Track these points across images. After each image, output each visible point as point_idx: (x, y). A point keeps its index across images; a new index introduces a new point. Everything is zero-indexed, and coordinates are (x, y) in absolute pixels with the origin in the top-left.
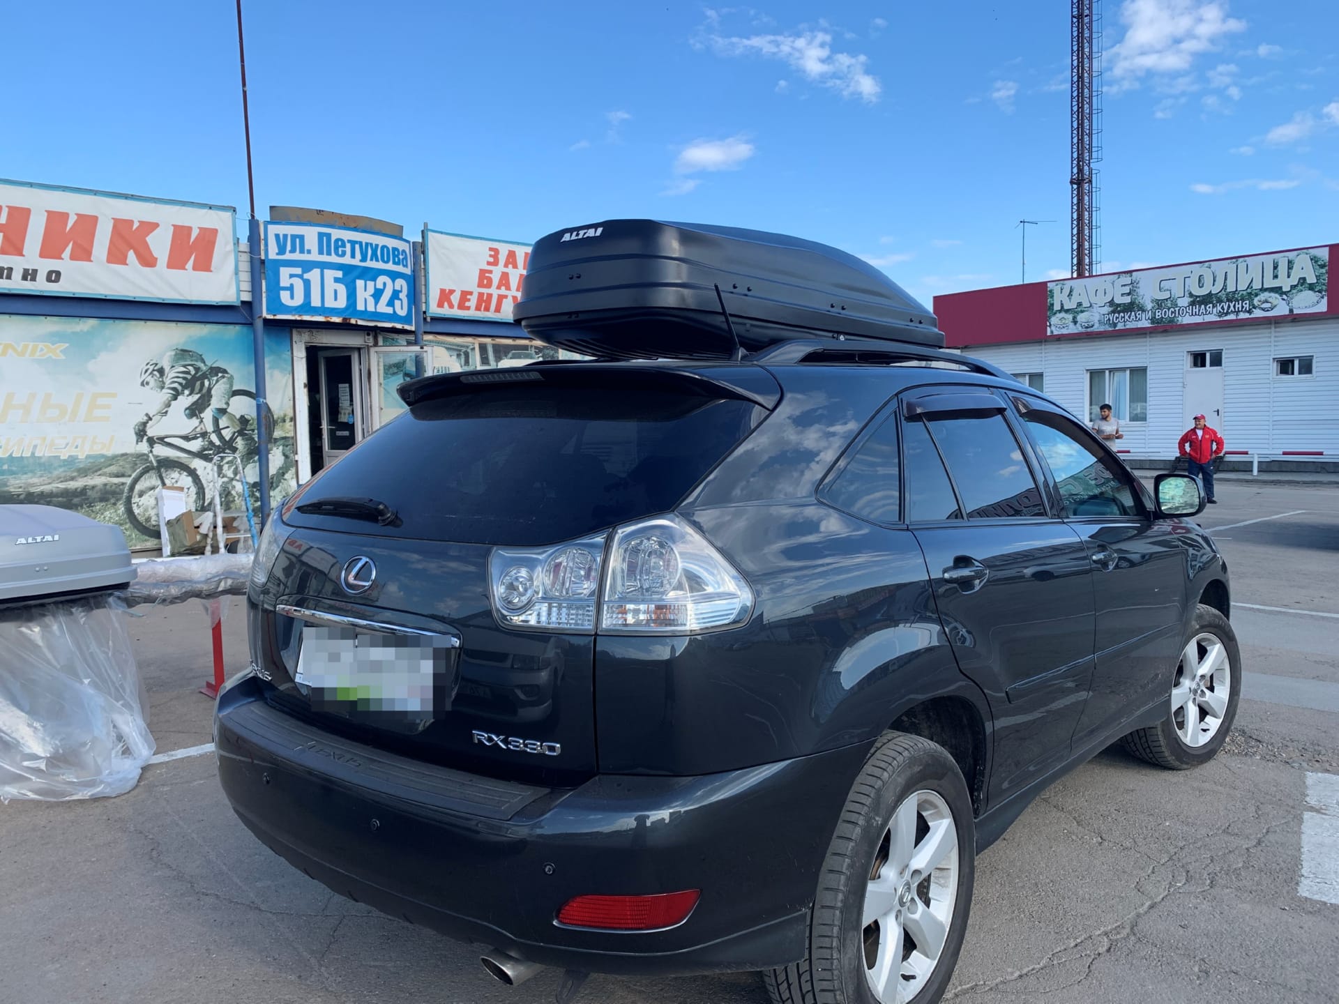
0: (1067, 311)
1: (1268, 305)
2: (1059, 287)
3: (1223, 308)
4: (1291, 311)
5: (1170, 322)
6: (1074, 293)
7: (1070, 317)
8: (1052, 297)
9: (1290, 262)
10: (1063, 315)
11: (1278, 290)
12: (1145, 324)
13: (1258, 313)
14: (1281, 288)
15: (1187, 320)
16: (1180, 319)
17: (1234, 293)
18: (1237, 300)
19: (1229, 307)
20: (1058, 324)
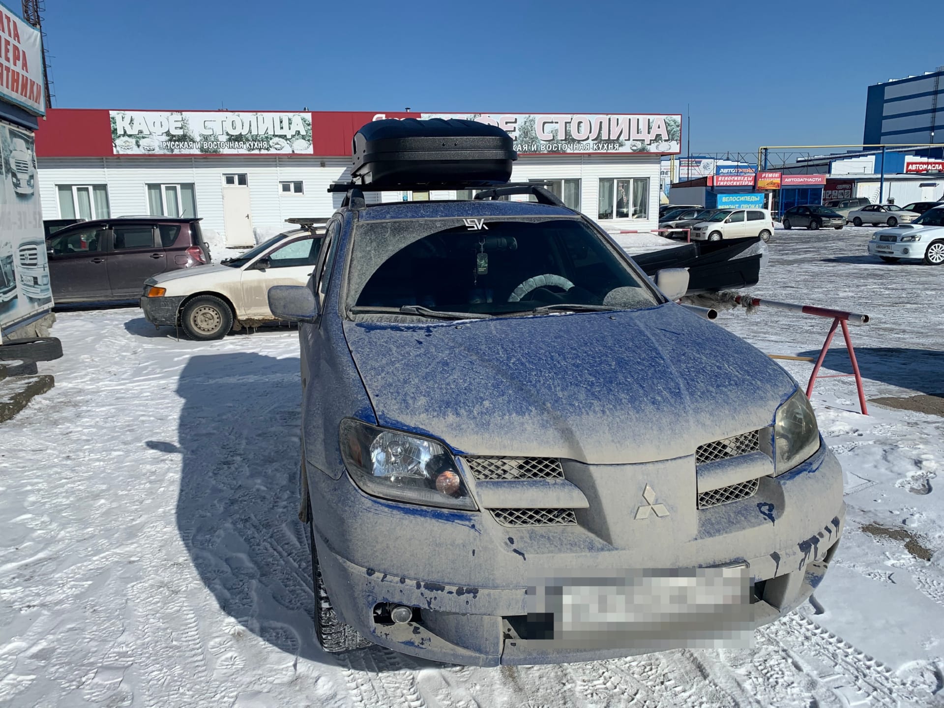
0: (130, 136)
1: (277, 146)
2: (120, 116)
3: (250, 145)
4: (293, 151)
5: (214, 151)
6: (135, 122)
7: (133, 141)
8: (115, 123)
9: (290, 120)
10: (126, 138)
11: (284, 137)
12: (198, 152)
13: (273, 151)
14: (286, 136)
15: (226, 151)
16: (221, 150)
17: (257, 136)
18: (259, 141)
19: (254, 145)
20: (121, 146)
